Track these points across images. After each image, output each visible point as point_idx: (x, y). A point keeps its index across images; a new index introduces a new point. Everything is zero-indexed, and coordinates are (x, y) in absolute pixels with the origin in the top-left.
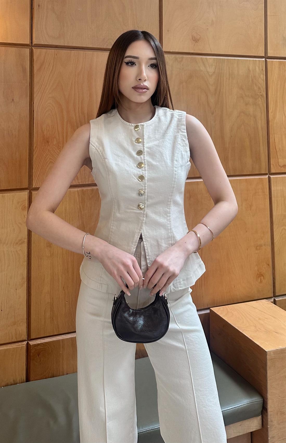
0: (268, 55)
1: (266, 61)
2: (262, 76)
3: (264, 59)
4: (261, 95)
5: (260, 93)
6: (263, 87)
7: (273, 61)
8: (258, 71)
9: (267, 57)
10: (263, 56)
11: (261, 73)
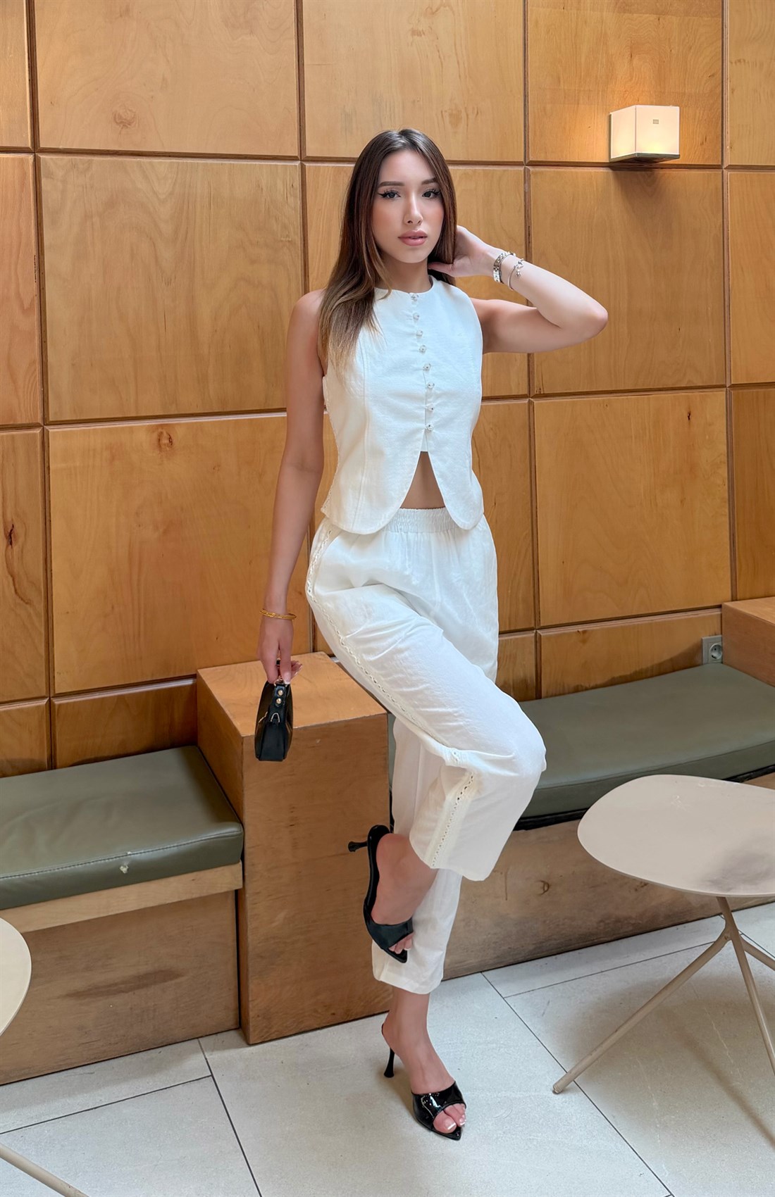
0: (307, 155)
1: (303, 168)
2: (291, 200)
3: (298, 163)
4: (289, 241)
5: (287, 236)
6: (295, 223)
7: (319, 166)
8: (282, 190)
9: (303, 158)
10: (297, 157)
11: (290, 193)
